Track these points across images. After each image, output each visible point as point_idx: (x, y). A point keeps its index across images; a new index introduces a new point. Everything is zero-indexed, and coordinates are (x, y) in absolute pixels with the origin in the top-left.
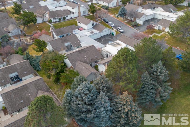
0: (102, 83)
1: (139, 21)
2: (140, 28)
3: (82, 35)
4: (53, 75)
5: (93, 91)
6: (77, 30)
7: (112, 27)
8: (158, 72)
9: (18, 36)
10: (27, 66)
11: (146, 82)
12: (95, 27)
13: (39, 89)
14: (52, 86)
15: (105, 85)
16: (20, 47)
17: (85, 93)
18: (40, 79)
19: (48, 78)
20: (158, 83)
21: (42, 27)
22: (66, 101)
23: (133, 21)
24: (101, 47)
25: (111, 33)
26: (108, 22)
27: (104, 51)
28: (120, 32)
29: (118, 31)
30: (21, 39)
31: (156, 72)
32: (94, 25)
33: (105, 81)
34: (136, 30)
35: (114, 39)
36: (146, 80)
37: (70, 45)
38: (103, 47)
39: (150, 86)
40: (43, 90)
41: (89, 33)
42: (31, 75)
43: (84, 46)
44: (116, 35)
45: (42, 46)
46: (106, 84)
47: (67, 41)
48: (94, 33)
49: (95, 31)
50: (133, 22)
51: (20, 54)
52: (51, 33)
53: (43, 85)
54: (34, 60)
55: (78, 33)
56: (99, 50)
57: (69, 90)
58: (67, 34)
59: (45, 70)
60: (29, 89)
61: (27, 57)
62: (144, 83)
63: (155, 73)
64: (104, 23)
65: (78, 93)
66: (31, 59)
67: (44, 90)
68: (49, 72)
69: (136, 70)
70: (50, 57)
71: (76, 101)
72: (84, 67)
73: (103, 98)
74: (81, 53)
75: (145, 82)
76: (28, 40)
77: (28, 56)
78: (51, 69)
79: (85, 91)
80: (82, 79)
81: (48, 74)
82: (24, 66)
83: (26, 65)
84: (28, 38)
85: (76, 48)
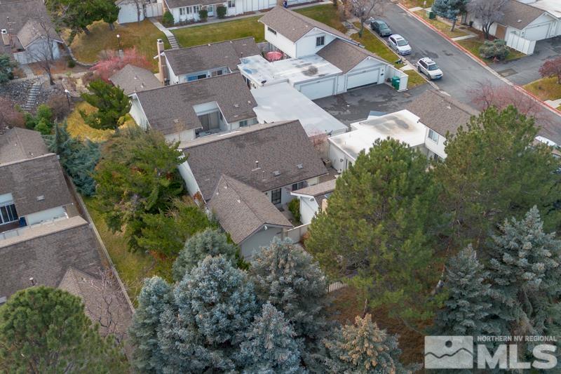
0: (280, 271)
1: (516, 38)
2: (514, 68)
3: (270, 79)
4: (128, 219)
5: (236, 295)
6: (259, 57)
7: (401, 54)
8: (521, 254)
9: (46, 65)
10: (52, 174)
11: (465, 288)
12: (327, 51)
13: (69, 262)
14: (125, 259)
15: (289, 279)
16: (44, 106)
17: (207, 300)
18: (81, 226)
19: (110, 226)
20: (520, 297)
21: (134, 37)
22: (141, 321)
23: (492, 38)
24: (329, 132)
25: (389, 80)
26: (387, 36)
27: (338, 148)
28: (429, 76)
29: (421, 72)
30: (55, 76)
31: (514, 252)
32: (327, 41)
33: (292, 265)
34: (499, 73)
35: (396, 103)
36: (464, 281)
37: (217, 112)
38: (339, 132)
39: (481, 307)
40: (82, 270)
41: (299, 71)
42: (58, 211)
43: (265, 122)
44: (410, 90)
45: (112, 107)
46: (298, 276)
47: (204, 97)
48: (320, 73)
49: (325, 67)
50: (491, 42)
51: (41, 130)
52: (160, 63)
53: (88, 251)
54: (79, 158)
55: (256, 71)
56: (320, 142)
57: (156, 279)
58: (216, 70)
59: (104, 198)
60: (36, 259)
61: (59, 142)
62: (454, 290)
63: (507, 257)
64: (372, 37)
65: (180, 295)
66: (70, 153)
67: (86, 271)
68: (116, 207)
69: (419, 236)
70: (129, 149)
71: (171, 327)
72: (243, 199)
73: (272, 327)
74: (242, 146)
75: (459, 287)
76: (78, 82)
77: (63, 139)
78: (124, 194)
79: (204, 293)
80: (209, 246)
81: (113, 213)
82: (39, 172)
83: (45, 170)
84: (79, 76)
85: (236, 125)
